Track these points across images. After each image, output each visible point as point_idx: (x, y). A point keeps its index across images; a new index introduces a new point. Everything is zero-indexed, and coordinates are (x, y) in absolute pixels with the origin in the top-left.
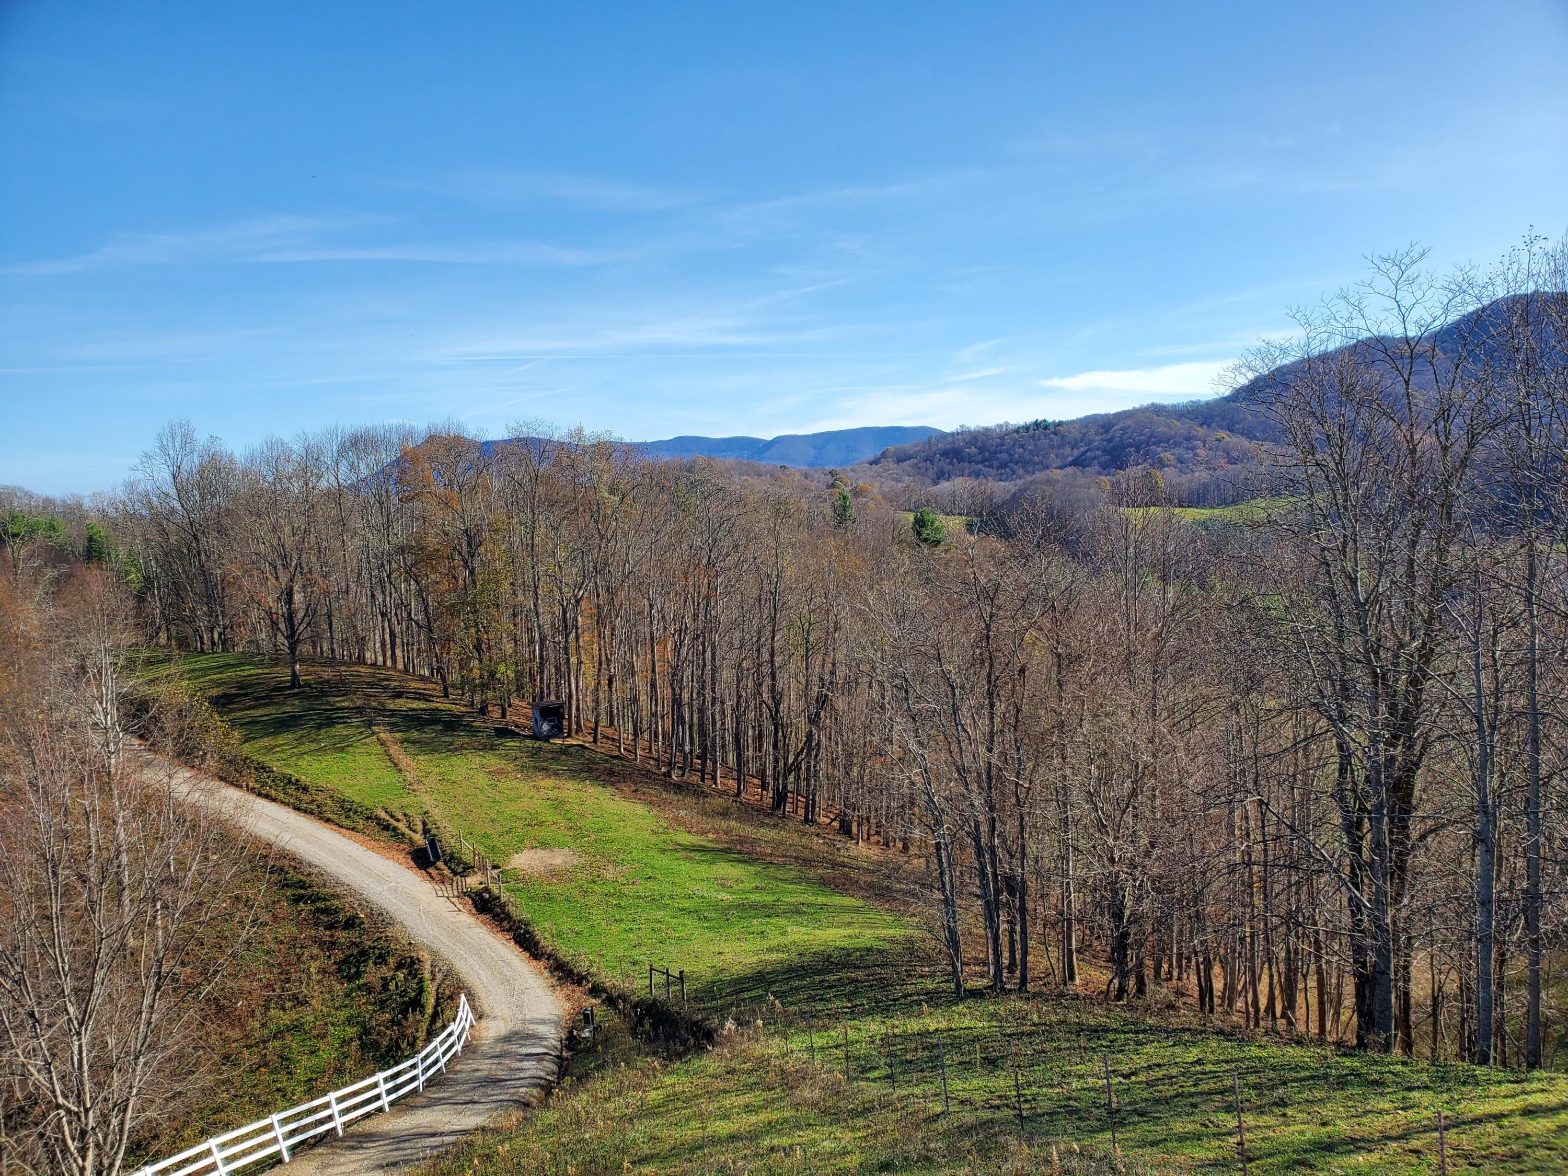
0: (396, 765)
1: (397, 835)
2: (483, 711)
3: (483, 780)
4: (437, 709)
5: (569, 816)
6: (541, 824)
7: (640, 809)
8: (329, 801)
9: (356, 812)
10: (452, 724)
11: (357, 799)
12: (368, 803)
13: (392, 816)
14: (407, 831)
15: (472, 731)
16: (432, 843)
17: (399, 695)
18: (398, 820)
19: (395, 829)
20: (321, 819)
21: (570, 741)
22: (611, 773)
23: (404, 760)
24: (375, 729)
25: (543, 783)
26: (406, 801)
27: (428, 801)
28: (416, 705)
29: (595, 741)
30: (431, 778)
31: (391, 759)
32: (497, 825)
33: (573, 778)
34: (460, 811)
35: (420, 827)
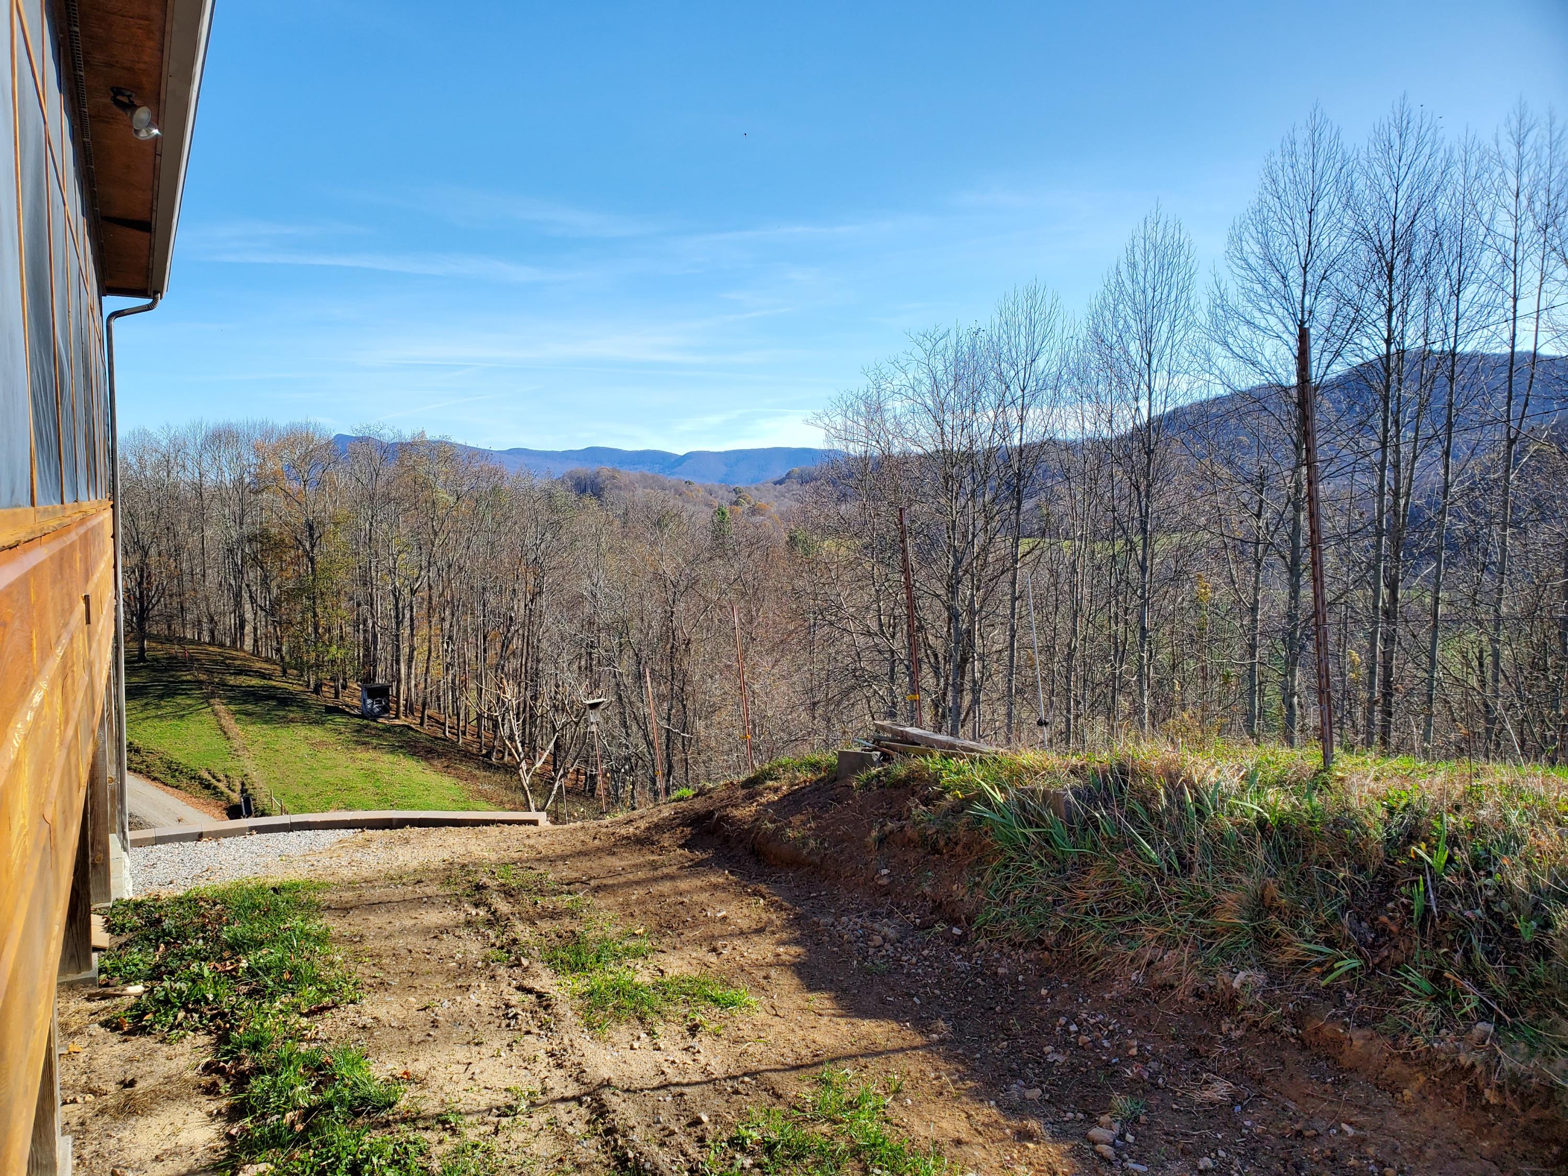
0: (225, 733)
1: (217, 793)
2: (317, 690)
3: (304, 750)
4: (274, 687)
5: (378, 784)
6: (350, 789)
7: (448, 781)
8: (158, 762)
9: (181, 772)
10: (285, 700)
11: (184, 761)
12: (193, 765)
13: (214, 777)
14: (226, 791)
15: (304, 706)
16: (247, 801)
17: (240, 672)
18: (219, 781)
19: (215, 788)
20: (149, 777)
21: (397, 722)
22: (430, 751)
23: (234, 727)
24: (212, 701)
25: (360, 756)
26: (228, 765)
27: (249, 765)
28: (255, 682)
29: (422, 724)
30: (256, 746)
31: (222, 728)
32: (310, 789)
33: (392, 752)
34: (278, 775)
35: (238, 788)
